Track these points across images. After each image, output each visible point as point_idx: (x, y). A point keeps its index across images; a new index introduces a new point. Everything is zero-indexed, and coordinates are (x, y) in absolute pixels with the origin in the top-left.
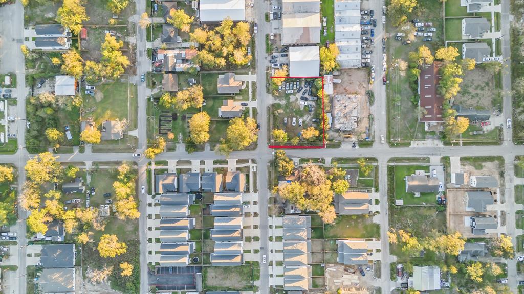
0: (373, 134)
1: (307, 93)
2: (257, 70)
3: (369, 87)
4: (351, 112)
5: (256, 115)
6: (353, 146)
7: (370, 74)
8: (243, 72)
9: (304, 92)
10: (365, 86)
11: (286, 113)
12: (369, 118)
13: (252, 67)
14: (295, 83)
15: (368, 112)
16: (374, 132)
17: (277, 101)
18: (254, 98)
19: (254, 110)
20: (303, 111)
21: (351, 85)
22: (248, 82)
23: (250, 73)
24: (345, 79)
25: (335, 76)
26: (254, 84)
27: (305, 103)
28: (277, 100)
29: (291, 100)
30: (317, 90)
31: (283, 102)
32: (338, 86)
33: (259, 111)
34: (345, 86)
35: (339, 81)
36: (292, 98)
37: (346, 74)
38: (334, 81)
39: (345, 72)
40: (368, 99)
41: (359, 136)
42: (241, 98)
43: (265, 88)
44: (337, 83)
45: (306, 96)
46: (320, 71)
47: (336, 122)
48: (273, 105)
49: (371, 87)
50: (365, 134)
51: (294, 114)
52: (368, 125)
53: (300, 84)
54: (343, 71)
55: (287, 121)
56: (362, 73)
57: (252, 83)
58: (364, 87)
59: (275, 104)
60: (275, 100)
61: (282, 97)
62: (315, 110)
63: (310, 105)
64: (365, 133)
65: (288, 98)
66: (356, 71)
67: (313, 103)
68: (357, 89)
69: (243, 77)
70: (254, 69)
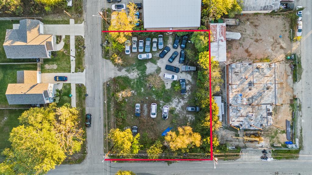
0: (299, 134)
1: (177, 59)
2: (84, 16)
3: (291, 47)
4: (260, 95)
5: (84, 99)
6: (262, 158)
7: (293, 24)
8: (60, 18)
9: (171, 57)
10: (284, 45)
11: (140, 94)
12: (292, 105)
13: (76, 10)
14: (155, 40)
15: (290, 93)
16: (301, 130)
17: (123, 73)
18: (79, 67)
19: (80, 88)
20: (170, 90)
21: (257, 44)
22: (68, 37)
23: (72, 21)
24: (248, 32)
25: (229, 28)
26: (79, 41)
27: (173, 77)
28: (124, 70)
29: (148, 72)
30: (196, 52)
31: (134, 75)
32: (235, 45)
33: (88, 91)
34: (246, 44)
35: (236, 36)
36: (150, 68)
37: (248, 23)
38: (227, 37)
39: (248, 20)
40: (289, 70)
41: (273, 137)
42: (55, 66)
43: (100, 48)
44: (233, 40)
45: (176, 63)
46: (202, 18)
47: (232, 114)
48: (115, 80)
49: (295, 47)
50: (284, 135)
51: (154, 96)
52: (290, 118)
53: (165, 42)
54: (243, 19)
55: (142, 109)
56: (279, 22)
57: (76, 41)
58: (282, 48)
59: (119, 77)
60: (120, 70)
61: (132, 65)
62: (191, 90)
63: (184, 80)
64: (283, 132)
65: (142, 68)
66: (269, 17)
67: (189, 77)
68: (270, 50)
69: (60, 29)
70: (81, 13)
